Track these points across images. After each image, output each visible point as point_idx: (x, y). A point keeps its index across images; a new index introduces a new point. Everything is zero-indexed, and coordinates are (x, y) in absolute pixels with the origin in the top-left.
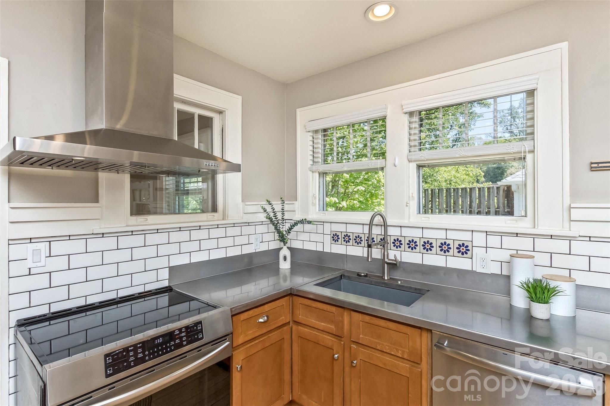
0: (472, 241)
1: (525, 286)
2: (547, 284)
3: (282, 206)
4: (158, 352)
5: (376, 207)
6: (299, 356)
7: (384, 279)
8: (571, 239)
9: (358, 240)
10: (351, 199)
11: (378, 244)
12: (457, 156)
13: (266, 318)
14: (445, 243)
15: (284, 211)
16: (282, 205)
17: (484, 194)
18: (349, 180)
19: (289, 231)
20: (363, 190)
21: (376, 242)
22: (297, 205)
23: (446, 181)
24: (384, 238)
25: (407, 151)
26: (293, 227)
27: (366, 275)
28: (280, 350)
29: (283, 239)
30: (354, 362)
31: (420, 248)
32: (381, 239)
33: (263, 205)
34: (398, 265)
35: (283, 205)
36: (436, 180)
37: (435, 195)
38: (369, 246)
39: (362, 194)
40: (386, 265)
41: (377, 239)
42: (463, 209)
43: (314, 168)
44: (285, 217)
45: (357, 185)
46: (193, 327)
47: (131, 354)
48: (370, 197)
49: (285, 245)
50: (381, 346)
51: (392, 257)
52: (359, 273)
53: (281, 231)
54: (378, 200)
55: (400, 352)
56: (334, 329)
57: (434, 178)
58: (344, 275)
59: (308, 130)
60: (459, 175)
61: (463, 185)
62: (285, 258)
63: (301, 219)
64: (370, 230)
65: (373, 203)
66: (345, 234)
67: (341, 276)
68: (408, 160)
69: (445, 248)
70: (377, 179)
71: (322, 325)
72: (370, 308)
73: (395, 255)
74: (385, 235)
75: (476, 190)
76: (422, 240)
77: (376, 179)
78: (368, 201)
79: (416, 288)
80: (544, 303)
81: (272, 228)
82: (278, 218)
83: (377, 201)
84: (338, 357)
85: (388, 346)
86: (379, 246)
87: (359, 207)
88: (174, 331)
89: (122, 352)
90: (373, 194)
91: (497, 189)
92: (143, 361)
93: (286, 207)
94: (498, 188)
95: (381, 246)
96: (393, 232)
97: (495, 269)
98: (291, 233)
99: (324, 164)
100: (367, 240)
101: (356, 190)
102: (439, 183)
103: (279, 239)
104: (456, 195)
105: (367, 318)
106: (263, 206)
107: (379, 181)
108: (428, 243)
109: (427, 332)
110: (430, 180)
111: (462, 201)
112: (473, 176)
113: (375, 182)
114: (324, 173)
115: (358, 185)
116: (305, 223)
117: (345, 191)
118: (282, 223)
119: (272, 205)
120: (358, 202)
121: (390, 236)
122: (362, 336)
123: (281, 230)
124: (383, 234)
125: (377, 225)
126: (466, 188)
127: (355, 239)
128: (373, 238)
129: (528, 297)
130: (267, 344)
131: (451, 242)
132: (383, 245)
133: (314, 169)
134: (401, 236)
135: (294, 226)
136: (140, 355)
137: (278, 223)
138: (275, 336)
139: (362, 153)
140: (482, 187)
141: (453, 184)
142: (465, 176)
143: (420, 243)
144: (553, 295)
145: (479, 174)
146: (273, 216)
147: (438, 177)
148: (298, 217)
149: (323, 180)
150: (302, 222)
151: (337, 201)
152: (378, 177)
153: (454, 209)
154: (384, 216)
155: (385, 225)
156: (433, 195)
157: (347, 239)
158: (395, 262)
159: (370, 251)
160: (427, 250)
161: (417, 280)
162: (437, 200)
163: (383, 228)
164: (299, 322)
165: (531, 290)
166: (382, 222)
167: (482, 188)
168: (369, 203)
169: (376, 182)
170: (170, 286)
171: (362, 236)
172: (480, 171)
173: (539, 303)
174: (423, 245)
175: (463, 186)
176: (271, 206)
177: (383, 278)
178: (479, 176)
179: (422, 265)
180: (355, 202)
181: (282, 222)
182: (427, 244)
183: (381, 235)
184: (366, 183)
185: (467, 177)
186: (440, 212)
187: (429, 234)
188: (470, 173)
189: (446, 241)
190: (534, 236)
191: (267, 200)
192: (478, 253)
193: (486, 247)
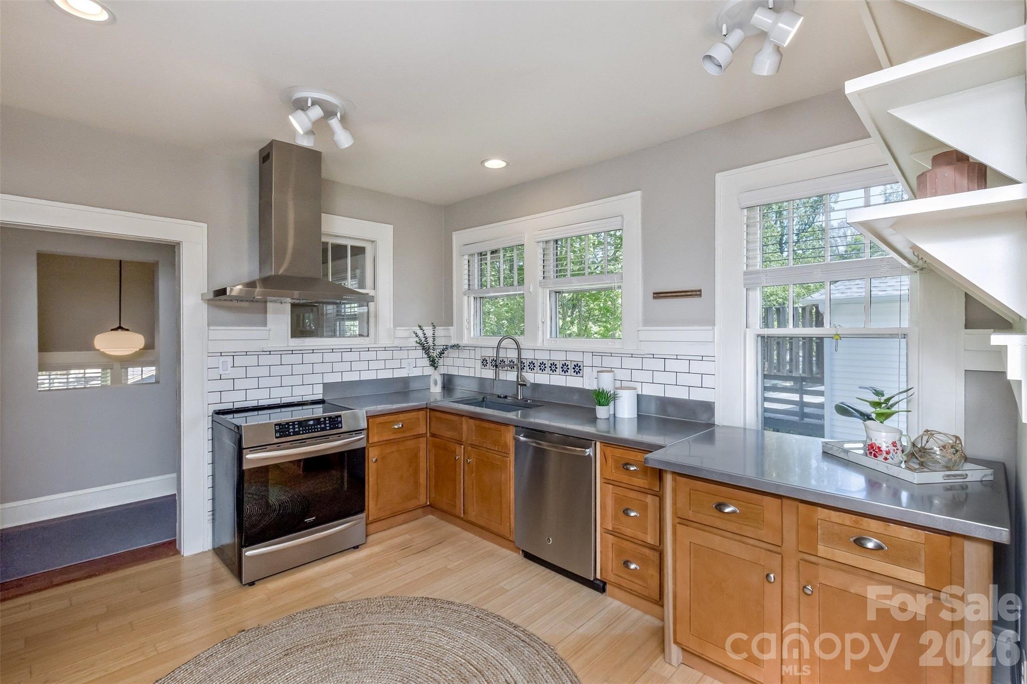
0: (582, 361)
3: (433, 332)
4: (309, 430)
7: (518, 399)
8: (643, 357)
9: (502, 364)
11: (508, 366)
13: (401, 425)
14: (565, 364)
15: (436, 336)
16: (434, 330)
19: (441, 355)
22: (453, 330)
25: (541, 279)
26: (443, 352)
27: (505, 397)
29: (433, 363)
31: (548, 369)
34: (528, 386)
38: (497, 368)
40: (520, 385)
44: (436, 342)
46: (335, 418)
47: (291, 427)
49: (436, 371)
50: (486, 444)
52: (499, 395)
55: (497, 446)
58: (486, 397)
59: (464, 252)
62: (436, 383)
63: (456, 344)
64: (498, 352)
66: (493, 358)
67: (484, 398)
68: (542, 286)
73: (528, 377)
76: (549, 362)
80: (604, 406)
81: (424, 353)
82: (429, 343)
84: (459, 458)
85: (490, 443)
88: (320, 419)
89: (285, 425)
92: (297, 433)
93: (438, 333)
98: (441, 358)
103: (429, 364)
105: (478, 423)
106: (414, 331)
108: (554, 365)
114: (480, 298)
116: (456, 348)
118: (433, 348)
119: (423, 330)
121: (526, 359)
122: (475, 439)
123: (432, 355)
131: (569, 363)
133: (470, 293)
134: (534, 359)
135: (445, 350)
136: (297, 430)
137: (429, 348)
138: (410, 444)
143: (548, 365)
144: (612, 400)
146: (424, 341)
148: (449, 342)
149: (481, 305)
150: (454, 347)
154: (516, 340)
155: (519, 349)
157: (494, 363)
158: (525, 383)
159: (498, 372)
160: (553, 371)
164: (433, 433)
170: (323, 399)
171: (506, 360)
173: (601, 406)
174: (550, 367)
179: (550, 385)
187: (554, 356)
189: (565, 362)
191: (419, 325)
192: (586, 371)
193: (592, 367)
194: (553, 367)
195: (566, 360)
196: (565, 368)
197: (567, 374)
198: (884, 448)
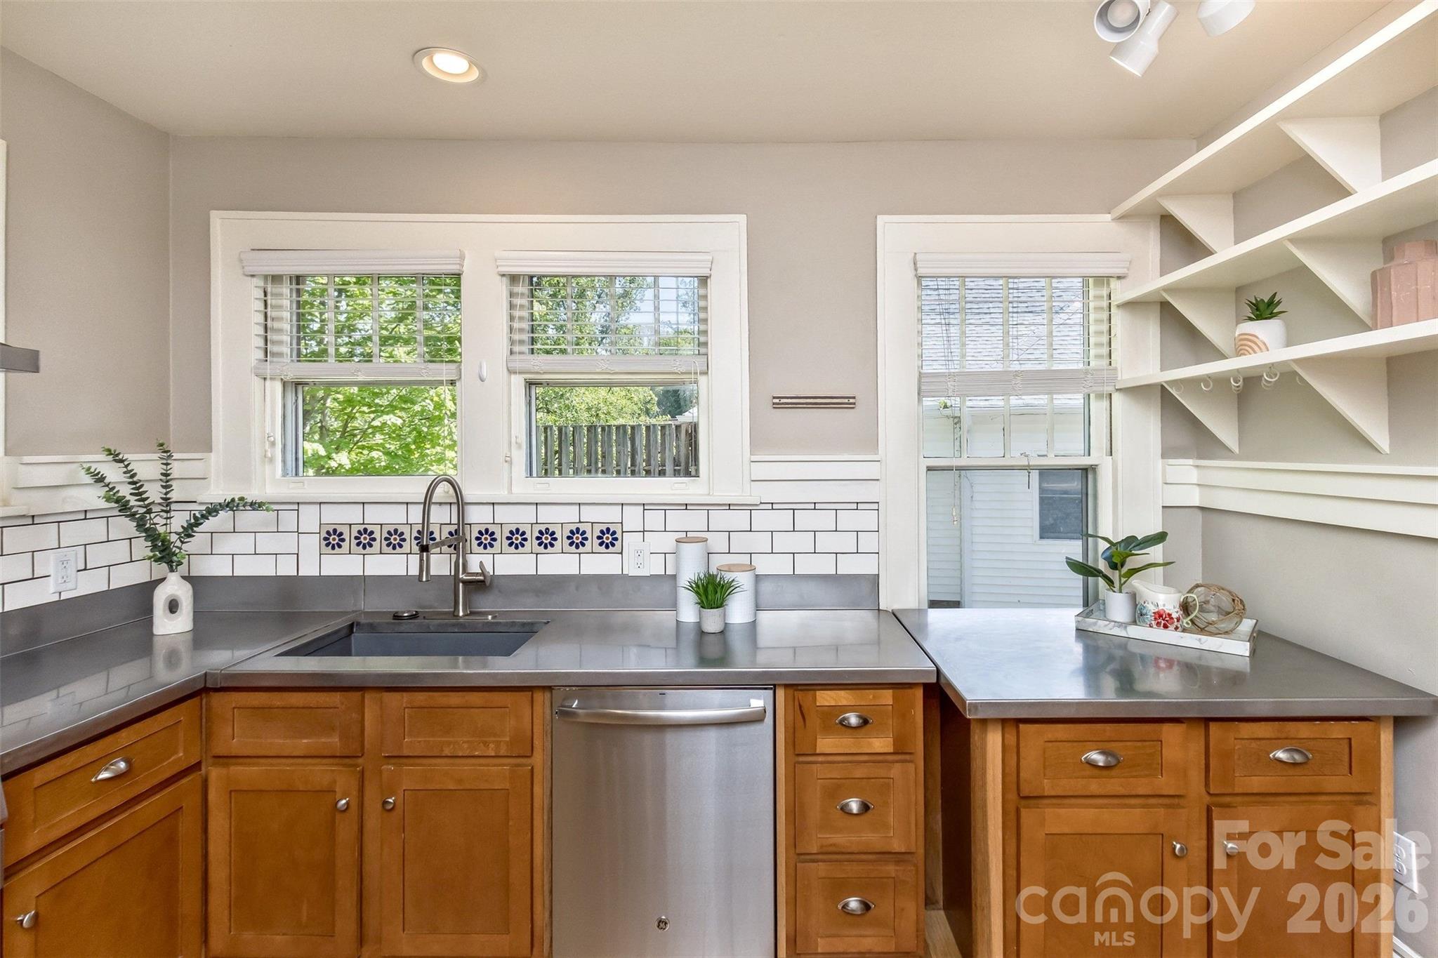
0: (622, 523)
1: (694, 585)
2: (721, 578)
3: (165, 467)
5: (433, 466)
6: (230, 842)
7: (458, 616)
8: (751, 508)
9: (394, 540)
10: (363, 447)
11: (442, 543)
12: (598, 370)
13: (122, 765)
14: (578, 529)
15: (171, 479)
16: (165, 462)
17: (656, 437)
18: (359, 398)
19: (188, 532)
20: (399, 424)
21: (438, 540)
22: (213, 461)
23: (589, 409)
24: (456, 530)
25: (506, 352)
26: (202, 521)
27: (415, 615)
28: (171, 841)
29: (164, 553)
30: (388, 802)
31: (532, 544)
32: (451, 533)
33: (88, 465)
34: (488, 584)
35: (167, 464)
36: (569, 408)
37: (567, 440)
38: (424, 549)
39: (394, 435)
40: (461, 584)
41: (441, 534)
42: (618, 468)
43: (268, 369)
44: (174, 496)
45: (379, 411)
48: (415, 442)
49: (172, 570)
50: (452, 746)
51: (474, 567)
52: (397, 612)
53: (160, 534)
54: (439, 449)
55: (492, 746)
56: (338, 744)
57: (567, 402)
58: (358, 624)
59: (250, 270)
60: (613, 399)
61: (621, 419)
62: (173, 606)
63: (229, 499)
64: (426, 514)
65: (423, 456)
66: (362, 528)
67: (351, 626)
68: (508, 370)
69: (577, 538)
70: (436, 399)
71: (304, 744)
72: (427, 674)
73: (481, 562)
74: (458, 524)
75: (641, 430)
76: (537, 528)
77: (432, 400)
78: (410, 452)
79: (522, 622)
80: (717, 608)
81: (129, 526)
82: (148, 498)
83: (434, 451)
84: (348, 803)
85: (468, 742)
86: (445, 548)
87: (386, 468)
90: (425, 437)
91: (676, 429)
93: (177, 469)
94: (678, 427)
95: (450, 546)
96: (478, 517)
97: (655, 567)
98: (194, 536)
99: (299, 361)
100: (416, 538)
101: (379, 424)
102: (576, 414)
103: (151, 554)
104: (606, 439)
105: (420, 698)
106: (89, 469)
107: (439, 406)
108: (547, 533)
109: (544, 693)
110: (556, 405)
111: (618, 452)
112: (639, 402)
113: (429, 406)
114: (297, 384)
115: (382, 411)
116: (243, 508)
117: (346, 426)
118: (163, 511)
119: (126, 463)
120: (384, 453)
121: (470, 524)
122: (410, 740)
123: (161, 530)
124: (455, 520)
125: (441, 504)
126: (624, 426)
127: (386, 539)
128: (432, 533)
129: (697, 603)
130: (127, 834)
131: (587, 528)
132: (455, 545)
133: (269, 371)
134: (494, 523)
135: (204, 517)
137: (149, 512)
139: (393, 333)
140: (653, 425)
141: (603, 416)
142: (624, 402)
143: (532, 534)
144: (729, 594)
145: (650, 398)
146: (131, 494)
147: (574, 402)
148: (216, 493)
149: (296, 401)
150: (230, 505)
151: (322, 452)
152: (438, 396)
153: (603, 468)
154: (456, 483)
155: (460, 503)
156: (563, 438)
157: (365, 538)
158: (482, 578)
159: (425, 559)
160: (546, 547)
161: (524, 607)
162: (571, 448)
163: (454, 508)
164: (233, 755)
165: (701, 591)
166: (453, 497)
167: (652, 427)
168: (412, 457)
169: (431, 408)
171: (406, 530)
172: (651, 392)
173: (711, 608)
174: (538, 538)
175: (621, 421)
176: (122, 465)
177: (456, 614)
178: (649, 402)
179: (537, 577)
180: (375, 454)
181: (165, 509)
182: (545, 536)
183: (450, 524)
184: (404, 409)
185: (629, 402)
186: (576, 473)
187: (549, 516)
188: (633, 395)
189: (579, 525)
190: (708, 507)
191: (109, 450)
192: (630, 542)
193: (644, 531)
194: (546, 539)
195: (580, 522)
196: (577, 539)
197: (581, 549)
198: (1175, 616)
